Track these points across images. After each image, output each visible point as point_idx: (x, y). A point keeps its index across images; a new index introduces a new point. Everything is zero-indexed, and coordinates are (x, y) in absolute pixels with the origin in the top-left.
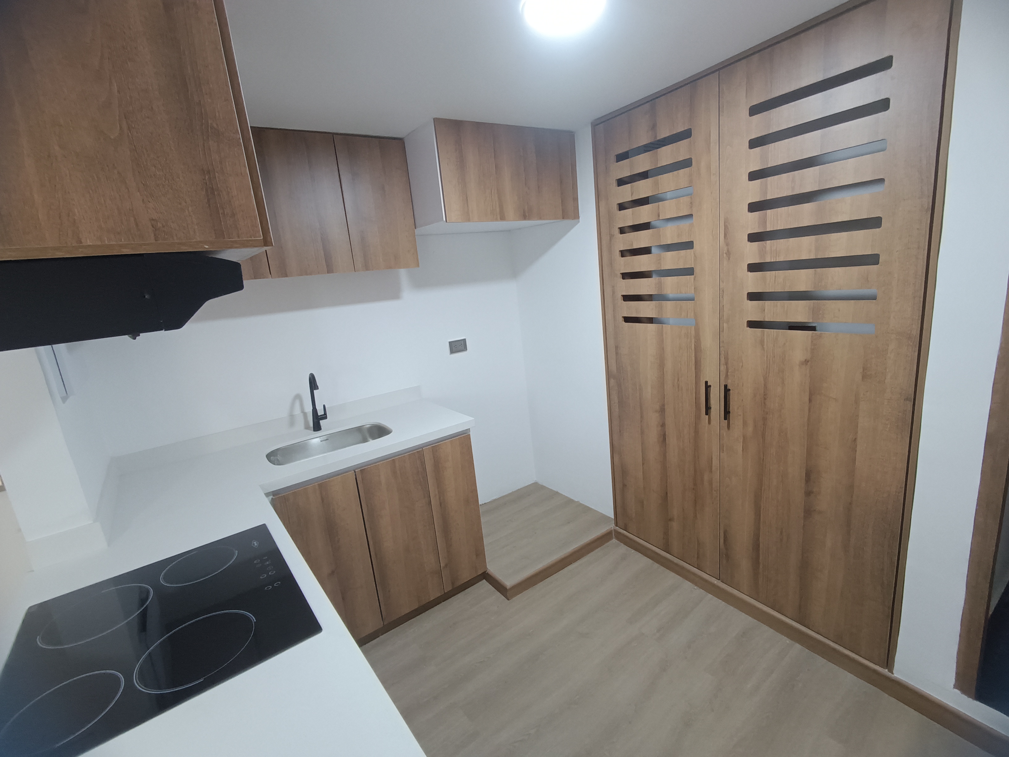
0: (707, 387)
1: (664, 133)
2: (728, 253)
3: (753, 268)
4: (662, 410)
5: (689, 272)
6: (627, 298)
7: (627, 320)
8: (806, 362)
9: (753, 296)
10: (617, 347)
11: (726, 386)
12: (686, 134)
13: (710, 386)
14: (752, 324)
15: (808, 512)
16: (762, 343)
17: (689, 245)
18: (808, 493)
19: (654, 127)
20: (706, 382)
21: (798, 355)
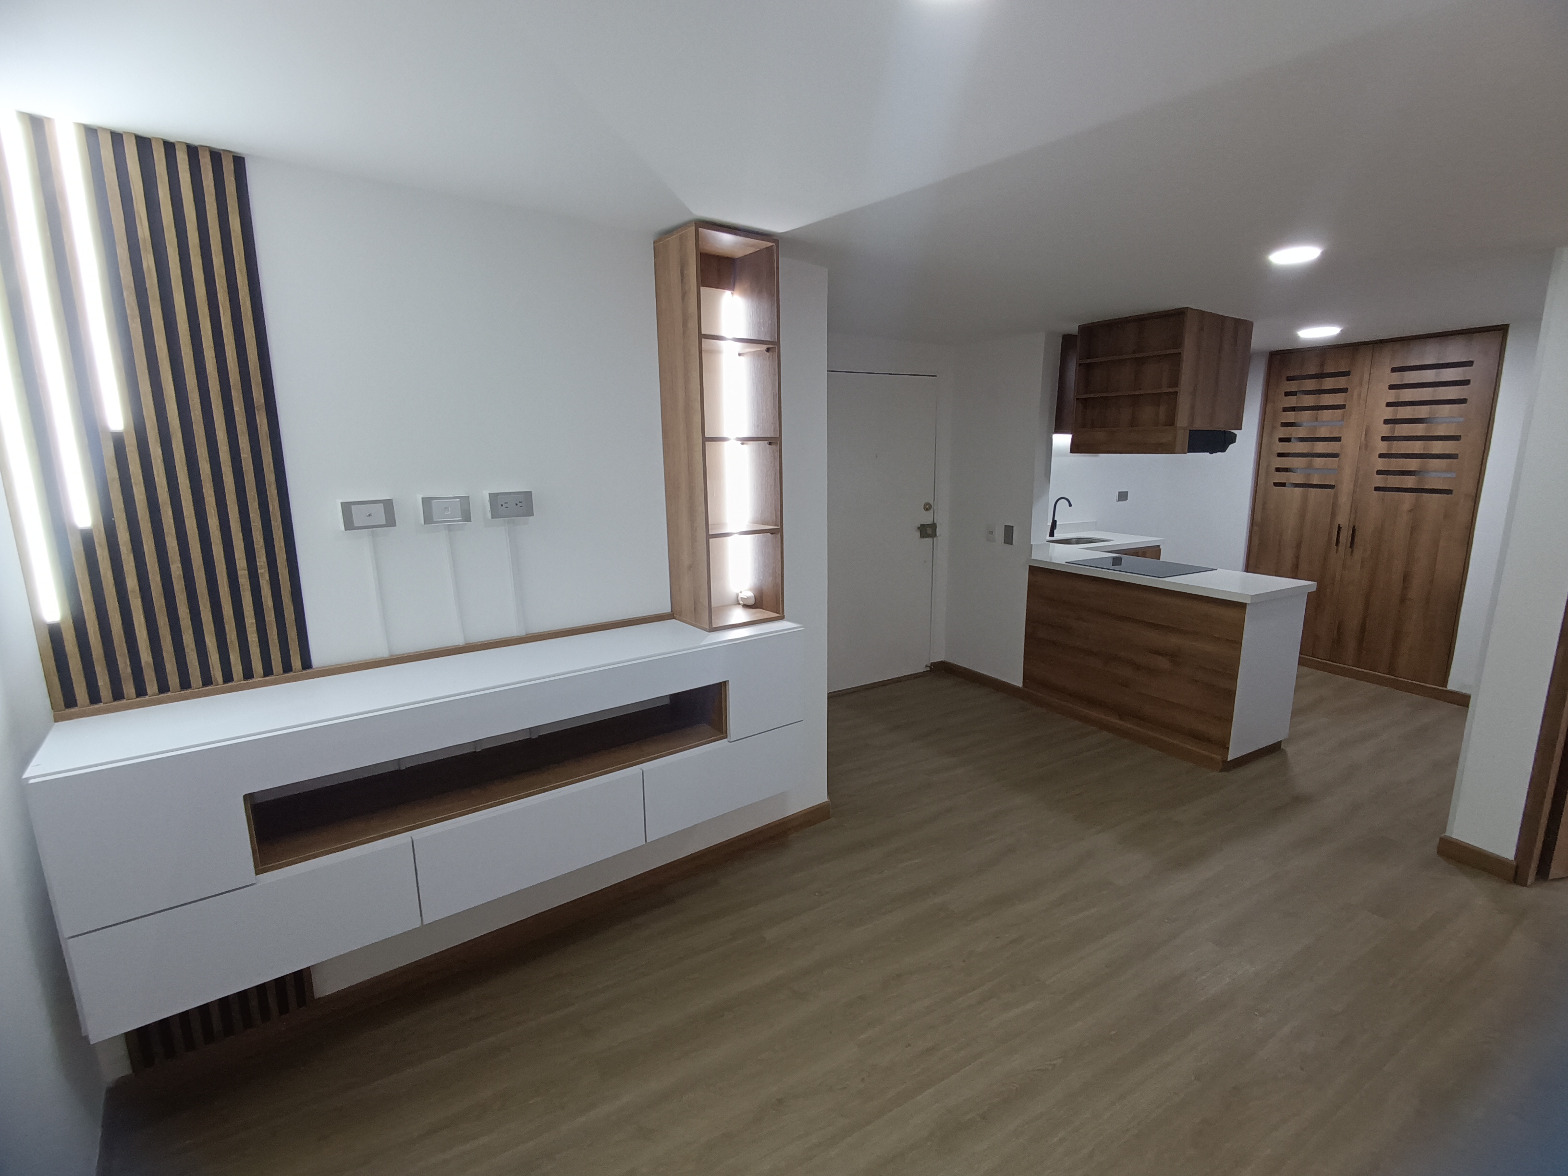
0: (1339, 528)
1: (1330, 369)
2: (1366, 447)
3: (1381, 456)
4: (1299, 546)
5: (1335, 456)
6: (1278, 470)
7: (1276, 484)
8: (1410, 511)
9: (1379, 472)
10: (1265, 503)
11: (1354, 527)
12: (1346, 374)
13: (1341, 527)
14: (1377, 489)
15: (1403, 600)
16: (1383, 499)
17: (1338, 439)
18: (1405, 588)
19: (1322, 365)
20: (1339, 525)
21: (1406, 506)
